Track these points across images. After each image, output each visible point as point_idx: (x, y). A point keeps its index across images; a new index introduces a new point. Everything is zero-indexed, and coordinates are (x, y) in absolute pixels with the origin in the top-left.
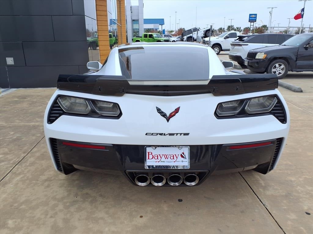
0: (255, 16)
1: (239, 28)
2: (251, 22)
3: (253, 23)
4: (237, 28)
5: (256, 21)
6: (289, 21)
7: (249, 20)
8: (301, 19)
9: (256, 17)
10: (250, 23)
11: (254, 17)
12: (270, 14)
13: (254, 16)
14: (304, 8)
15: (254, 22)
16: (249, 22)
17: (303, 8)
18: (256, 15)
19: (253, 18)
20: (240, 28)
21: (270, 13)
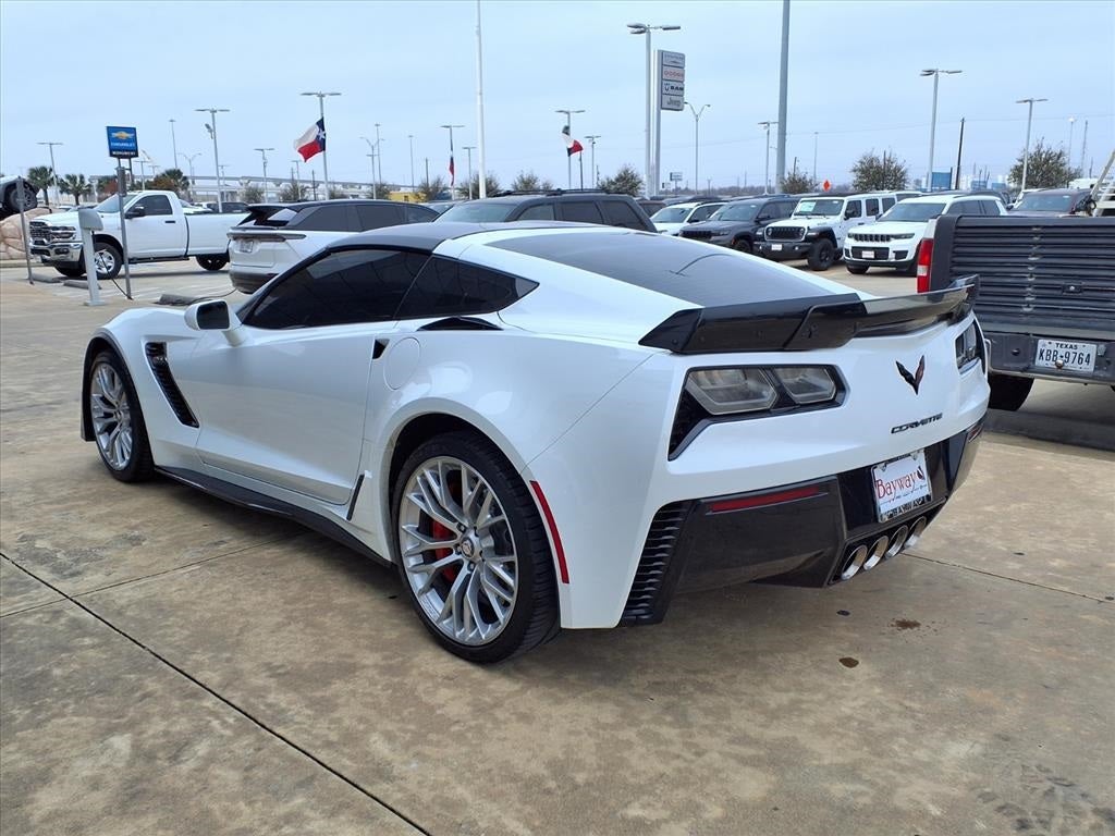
0: (130, 136)
1: (78, 179)
2: (119, 157)
3: (127, 160)
4: (68, 177)
5: (137, 155)
6: (264, 158)
7: (111, 150)
8: (322, 153)
9: (134, 140)
10: (115, 159)
11: (128, 140)
12: (211, 131)
13: (124, 135)
14: (322, 120)
15: (129, 157)
16: (112, 155)
17: (320, 118)
18: (133, 130)
19: (125, 141)
20: (82, 177)
21: (208, 126)
